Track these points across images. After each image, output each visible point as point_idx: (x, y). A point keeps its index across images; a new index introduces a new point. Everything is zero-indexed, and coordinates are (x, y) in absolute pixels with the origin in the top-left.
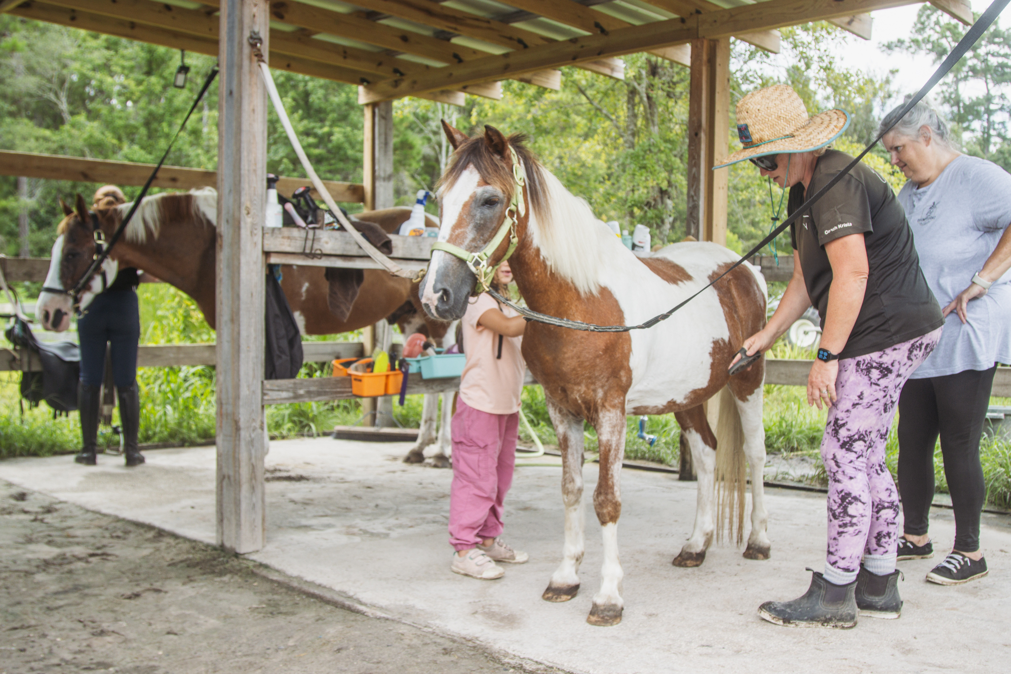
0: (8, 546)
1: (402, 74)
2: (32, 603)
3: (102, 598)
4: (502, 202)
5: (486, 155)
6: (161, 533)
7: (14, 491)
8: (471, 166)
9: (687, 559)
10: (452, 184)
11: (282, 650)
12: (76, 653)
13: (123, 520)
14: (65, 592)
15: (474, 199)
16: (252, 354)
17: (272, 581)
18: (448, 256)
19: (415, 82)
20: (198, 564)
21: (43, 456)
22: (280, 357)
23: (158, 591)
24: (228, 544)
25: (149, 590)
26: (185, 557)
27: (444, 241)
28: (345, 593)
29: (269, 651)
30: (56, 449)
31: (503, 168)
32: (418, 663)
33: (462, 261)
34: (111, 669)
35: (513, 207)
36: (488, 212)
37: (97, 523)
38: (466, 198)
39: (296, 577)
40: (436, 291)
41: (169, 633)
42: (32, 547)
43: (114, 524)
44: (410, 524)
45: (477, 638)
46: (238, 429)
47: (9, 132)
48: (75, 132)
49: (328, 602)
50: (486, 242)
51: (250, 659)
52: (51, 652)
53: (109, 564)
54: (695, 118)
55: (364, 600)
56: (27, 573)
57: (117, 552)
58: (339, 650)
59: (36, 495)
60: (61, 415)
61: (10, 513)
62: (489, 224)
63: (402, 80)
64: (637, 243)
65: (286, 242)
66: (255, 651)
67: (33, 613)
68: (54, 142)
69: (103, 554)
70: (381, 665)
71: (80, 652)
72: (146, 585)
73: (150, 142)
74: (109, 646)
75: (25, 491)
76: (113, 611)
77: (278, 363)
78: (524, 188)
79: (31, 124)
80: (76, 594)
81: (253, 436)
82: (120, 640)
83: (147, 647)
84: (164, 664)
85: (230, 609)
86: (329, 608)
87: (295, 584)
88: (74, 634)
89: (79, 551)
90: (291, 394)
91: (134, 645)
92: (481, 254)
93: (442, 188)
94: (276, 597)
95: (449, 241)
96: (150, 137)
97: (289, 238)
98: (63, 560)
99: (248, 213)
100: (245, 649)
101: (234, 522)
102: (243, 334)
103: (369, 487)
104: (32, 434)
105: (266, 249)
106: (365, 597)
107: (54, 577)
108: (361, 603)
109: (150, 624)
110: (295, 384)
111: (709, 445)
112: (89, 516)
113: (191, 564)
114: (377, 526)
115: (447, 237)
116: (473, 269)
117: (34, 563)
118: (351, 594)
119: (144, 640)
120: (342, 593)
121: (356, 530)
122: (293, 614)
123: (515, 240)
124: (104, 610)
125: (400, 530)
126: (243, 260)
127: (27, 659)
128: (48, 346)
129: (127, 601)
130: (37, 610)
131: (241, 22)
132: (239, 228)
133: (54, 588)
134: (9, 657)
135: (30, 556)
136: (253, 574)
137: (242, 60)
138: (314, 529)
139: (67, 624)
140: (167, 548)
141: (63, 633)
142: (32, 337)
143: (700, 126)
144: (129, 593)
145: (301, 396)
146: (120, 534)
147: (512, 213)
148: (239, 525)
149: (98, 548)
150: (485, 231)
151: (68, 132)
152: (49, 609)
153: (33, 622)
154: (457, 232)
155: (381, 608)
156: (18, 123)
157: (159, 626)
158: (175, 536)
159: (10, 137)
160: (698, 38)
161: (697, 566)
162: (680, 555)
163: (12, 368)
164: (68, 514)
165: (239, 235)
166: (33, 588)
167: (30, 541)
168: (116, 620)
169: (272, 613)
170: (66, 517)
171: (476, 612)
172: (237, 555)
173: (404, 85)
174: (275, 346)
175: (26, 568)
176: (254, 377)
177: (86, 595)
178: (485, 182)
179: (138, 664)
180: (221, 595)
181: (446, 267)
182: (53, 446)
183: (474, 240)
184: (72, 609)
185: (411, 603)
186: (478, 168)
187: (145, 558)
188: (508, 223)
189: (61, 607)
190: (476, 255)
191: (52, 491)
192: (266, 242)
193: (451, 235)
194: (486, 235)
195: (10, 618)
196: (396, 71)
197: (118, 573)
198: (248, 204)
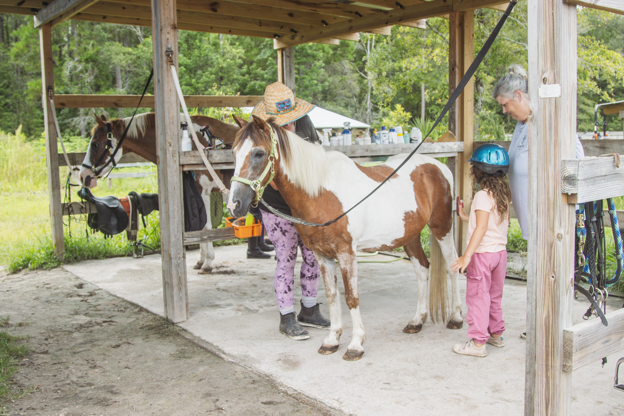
0: (65, 317)
1: (296, 32)
2: (67, 349)
3: (102, 347)
4: (266, 155)
5: (256, 131)
6: (142, 309)
7: (78, 282)
8: (249, 137)
9: (410, 329)
10: (240, 146)
11: (174, 379)
12: (79, 378)
13: (126, 301)
14: (85, 343)
15: (251, 153)
16: (176, 219)
17: (187, 339)
18: (240, 184)
19: (303, 37)
20: (154, 328)
21: (101, 259)
22: (193, 219)
23: (129, 343)
24: (169, 318)
25: (125, 343)
26: (148, 324)
27: (237, 176)
28: (218, 347)
29: (168, 380)
30: (108, 255)
31: (265, 137)
32: (236, 388)
33: (247, 186)
34: (93, 387)
35: (272, 155)
36: (258, 160)
37: (113, 302)
38: (247, 153)
39: (198, 337)
40: (234, 202)
41: (126, 368)
42: (76, 317)
43: (121, 303)
44: (273, 304)
45: (272, 375)
46: (171, 259)
47: (108, 51)
48: (145, 49)
49: (209, 352)
50: (259, 175)
51: (159, 383)
52: (68, 377)
53: (112, 327)
54: (452, 60)
55: (226, 351)
56: (71, 332)
57: (117, 320)
58: (201, 380)
59: (89, 285)
60: (108, 237)
61: (71, 296)
62: (259, 166)
63: (296, 35)
64: (413, 138)
65: (193, 159)
66: (162, 379)
67: (66, 355)
68: (134, 55)
69: (110, 321)
70: (217, 389)
71: (82, 377)
72: (124, 340)
73: (189, 51)
74: (96, 374)
75: (83, 282)
76: (104, 355)
77: (192, 222)
78: (277, 145)
79: (120, 45)
80: (90, 345)
81: (179, 262)
82: (102, 371)
83: (114, 375)
84: (118, 385)
85: (160, 354)
86: (208, 355)
87: (196, 341)
88: (81, 367)
89: (99, 320)
90: (199, 239)
91: (108, 374)
92: (257, 181)
93: (236, 148)
94: (186, 348)
95: (239, 176)
96: (189, 49)
97: (194, 156)
98: (90, 324)
99: (170, 145)
100: (157, 378)
101: (171, 307)
102: (171, 209)
103: (265, 279)
104: (95, 246)
105: (181, 163)
106: (227, 350)
107: (82, 334)
108: (224, 353)
109: (119, 363)
110: (201, 233)
111: (424, 266)
112: (111, 298)
113: (150, 328)
114: (254, 306)
115: (239, 174)
116: (253, 189)
117: (75, 327)
118: (221, 348)
119: (113, 371)
120: (216, 347)
121: (242, 308)
122: (190, 358)
123: (273, 173)
124: (100, 354)
125: (266, 308)
126: (169, 170)
127: (56, 380)
128: (100, 200)
129: (113, 349)
130: (68, 354)
131: (161, 43)
132: (166, 154)
133: (80, 341)
134: (48, 379)
135: (74, 322)
136: (178, 334)
137: (162, 64)
138: (221, 307)
139: (80, 361)
140: (143, 318)
141: (77, 366)
142: (91, 195)
143: (455, 64)
144: (114, 344)
145: (205, 239)
146: (122, 309)
147: (271, 159)
148: (173, 308)
149: (110, 317)
150: (258, 169)
151: (141, 49)
152: (74, 353)
153: (64, 360)
154: (243, 171)
155: (232, 356)
156: (113, 45)
157: (123, 364)
158: (148, 311)
159: (109, 53)
160: (453, 11)
161: (416, 332)
162: (407, 327)
163: (81, 213)
164: (100, 297)
165: (166, 157)
166: (70, 341)
167: (77, 313)
168: (104, 360)
169: (180, 357)
170: (99, 298)
171: (280, 360)
172: (173, 324)
173: (297, 38)
174: (191, 213)
175: (70, 329)
176: (178, 231)
177: (95, 345)
178: (256, 144)
179: (106, 384)
180: (159, 347)
181: (239, 190)
182: (106, 253)
183: (252, 174)
184: (85, 353)
185: (248, 354)
186: (253, 138)
187: (130, 324)
188: (270, 164)
189: (81, 352)
190: (255, 181)
191: (97, 282)
192: (181, 160)
193: (241, 173)
194: (258, 172)
195: (54, 358)
196: (292, 30)
197: (114, 332)
198: (170, 141)
